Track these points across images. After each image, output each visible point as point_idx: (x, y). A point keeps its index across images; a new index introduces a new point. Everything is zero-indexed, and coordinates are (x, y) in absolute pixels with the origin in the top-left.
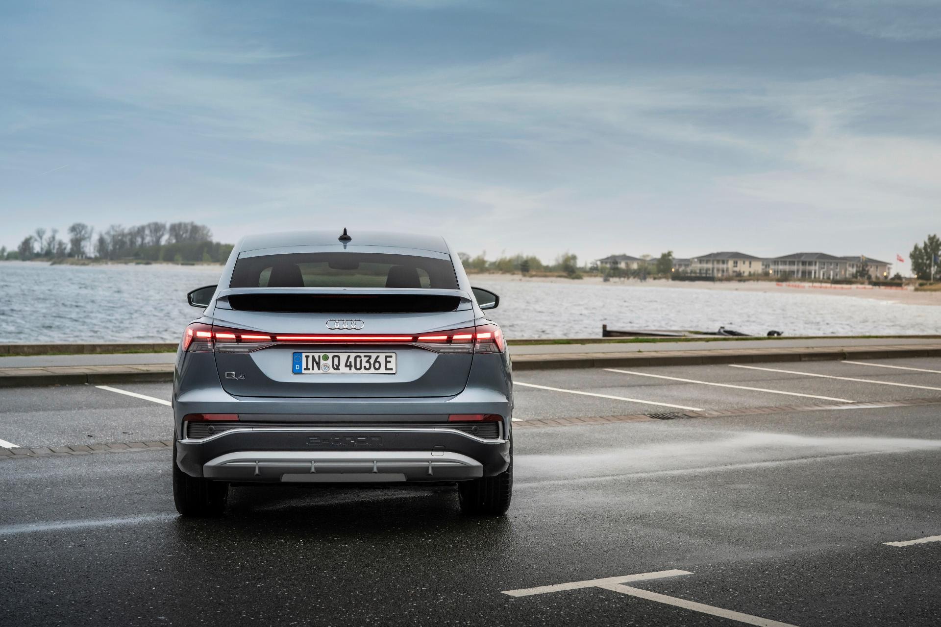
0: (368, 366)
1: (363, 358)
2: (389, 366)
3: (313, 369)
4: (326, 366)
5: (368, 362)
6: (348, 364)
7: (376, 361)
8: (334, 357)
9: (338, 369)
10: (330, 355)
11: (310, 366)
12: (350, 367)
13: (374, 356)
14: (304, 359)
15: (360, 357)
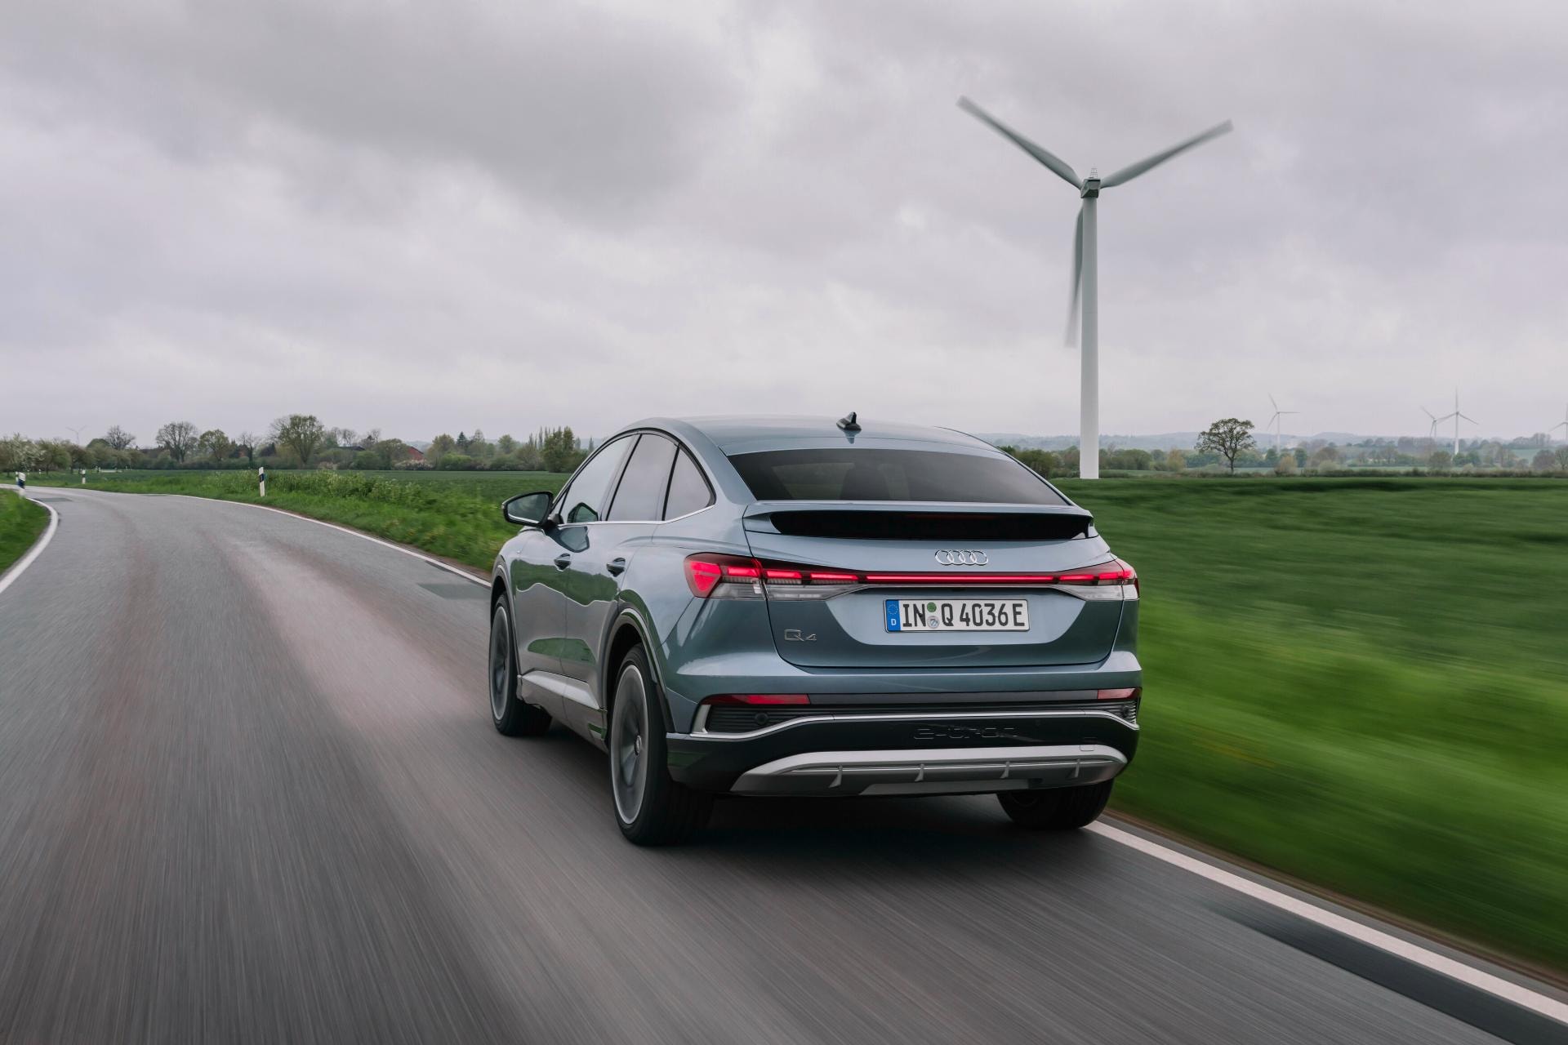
0: (991, 621)
1: (983, 607)
2: (1020, 619)
3: (916, 625)
4: (933, 619)
5: (990, 613)
6: (964, 617)
7: (1001, 613)
8: (944, 606)
9: (950, 624)
10: (939, 604)
11: (911, 620)
12: (967, 620)
13: (998, 604)
14: (902, 610)
15: (979, 606)
